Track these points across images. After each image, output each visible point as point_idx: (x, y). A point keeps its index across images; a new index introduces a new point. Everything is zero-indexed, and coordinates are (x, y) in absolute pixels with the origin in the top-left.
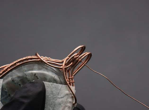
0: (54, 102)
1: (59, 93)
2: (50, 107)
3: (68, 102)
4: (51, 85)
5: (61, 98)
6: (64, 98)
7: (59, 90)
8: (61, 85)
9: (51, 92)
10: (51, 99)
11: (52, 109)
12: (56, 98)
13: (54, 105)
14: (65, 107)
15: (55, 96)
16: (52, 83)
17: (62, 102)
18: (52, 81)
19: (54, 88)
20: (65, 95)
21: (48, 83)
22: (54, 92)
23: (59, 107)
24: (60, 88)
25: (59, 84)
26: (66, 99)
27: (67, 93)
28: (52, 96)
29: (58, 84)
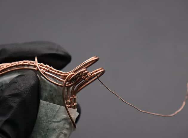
0: (47, 126)
1: (55, 115)
2: (42, 132)
3: (64, 128)
4: (46, 105)
5: (57, 122)
6: (61, 123)
7: (56, 113)
8: (59, 106)
9: (46, 113)
10: (45, 122)
11: (43, 134)
12: (50, 121)
13: (48, 130)
14: (60, 134)
15: (49, 119)
16: (48, 102)
17: (57, 128)
18: (49, 100)
19: (50, 110)
20: (62, 119)
21: (43, 101)
22: (49, 114)
23: (53, 133)
24: (57, 110)
25: (57, 105)
26: (63, 124)
27: (65, 118)
28: (46, 118)
29: (55, 104)
